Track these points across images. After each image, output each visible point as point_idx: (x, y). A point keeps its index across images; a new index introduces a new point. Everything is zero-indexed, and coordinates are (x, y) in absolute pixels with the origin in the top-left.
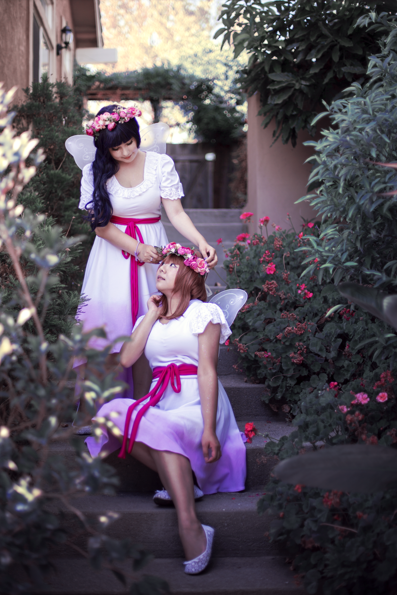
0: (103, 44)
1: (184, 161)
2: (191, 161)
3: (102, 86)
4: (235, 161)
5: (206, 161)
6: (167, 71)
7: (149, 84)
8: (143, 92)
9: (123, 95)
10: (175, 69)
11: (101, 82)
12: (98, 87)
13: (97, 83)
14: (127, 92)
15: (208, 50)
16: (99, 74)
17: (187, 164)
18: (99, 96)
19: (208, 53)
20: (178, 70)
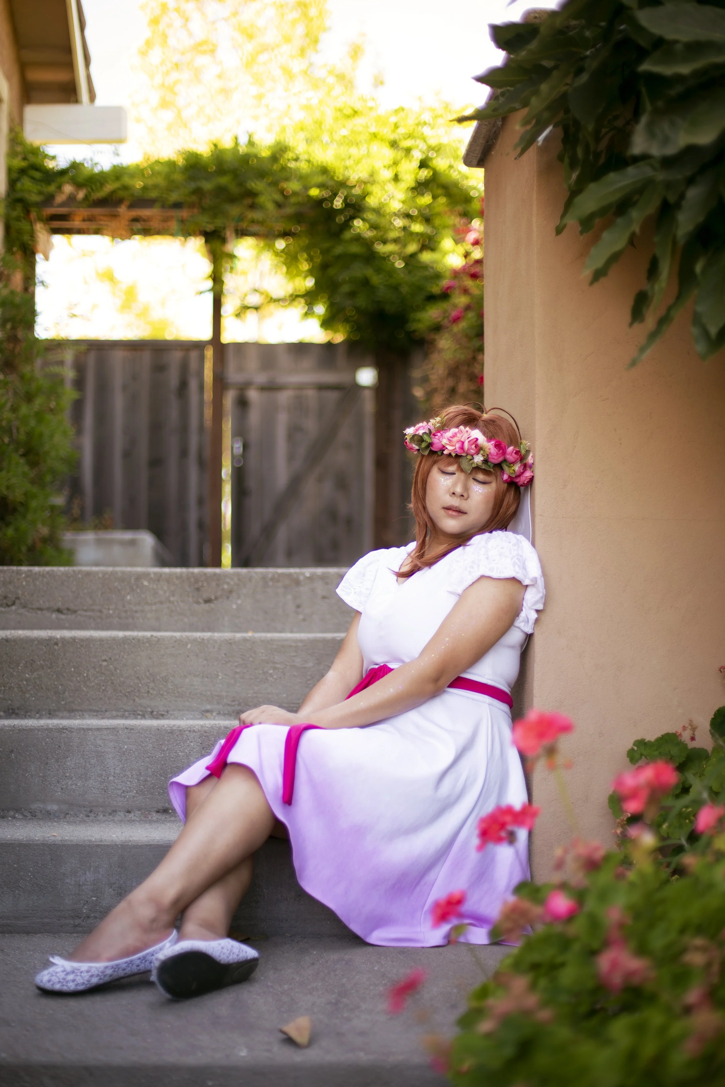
0: (92, 97)
1: (300, 387)
2: (321, 387)
3: (81, 195)
4: (418, 392)
5: (357, 388)
6: (246, 159)
7: (198, 192)
8: (184, 213)
9: (136, 220)
10: (265, 153)
11: (79, 185)
12: (71, 199)
13: (68, 189)
14: (145, 213)
15: (348, 111)
16: (75, 166)
17: (311, 393)
18: (77, 223)
19: (348, 117)
20: (275, 158)
